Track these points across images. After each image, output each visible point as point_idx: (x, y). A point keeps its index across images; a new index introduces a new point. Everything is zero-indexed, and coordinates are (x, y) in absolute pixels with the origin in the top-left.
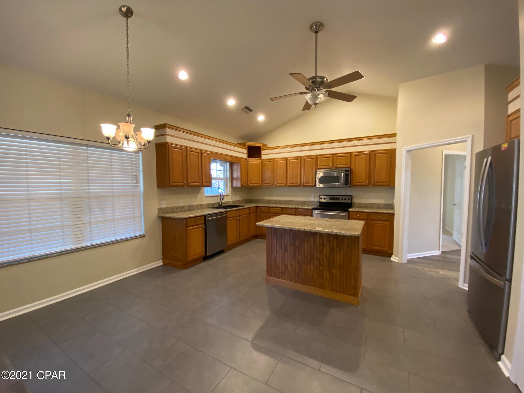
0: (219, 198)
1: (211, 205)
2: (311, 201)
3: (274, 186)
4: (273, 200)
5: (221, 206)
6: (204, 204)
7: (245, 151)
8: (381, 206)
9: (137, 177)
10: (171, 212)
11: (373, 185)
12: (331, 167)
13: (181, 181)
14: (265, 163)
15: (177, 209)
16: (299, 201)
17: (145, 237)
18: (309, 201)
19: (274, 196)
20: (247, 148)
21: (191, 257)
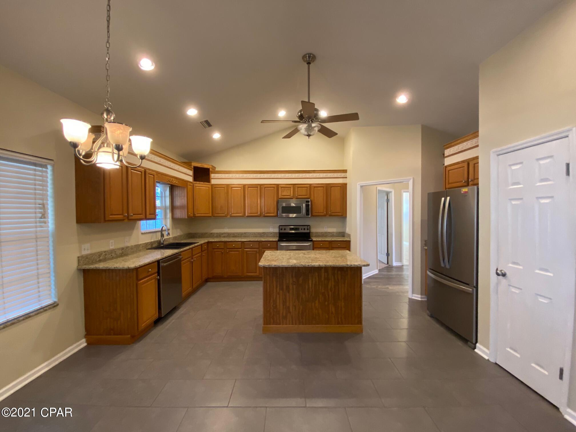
0: (160, 234)
1: (149, 245)
2: (270, 232)
3: (229, 216)
4: (225, 233)
5: (162, 245)
6: (140, 244)
7: (191, 173)
8: (334, 234)
9: (44, 206)
10: (98, 260)
11: (330, 216)
12: (292, 197)
13: (121, 213)
14: (216, 188)
15: (106, 254)
16: (257, 233)
17: (58, 307)
18: (268, 232)
19: (226, 228)
20: (193, 169)
21: (143, 323)
